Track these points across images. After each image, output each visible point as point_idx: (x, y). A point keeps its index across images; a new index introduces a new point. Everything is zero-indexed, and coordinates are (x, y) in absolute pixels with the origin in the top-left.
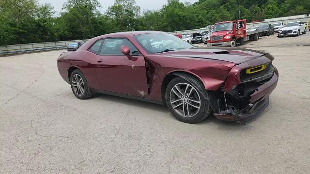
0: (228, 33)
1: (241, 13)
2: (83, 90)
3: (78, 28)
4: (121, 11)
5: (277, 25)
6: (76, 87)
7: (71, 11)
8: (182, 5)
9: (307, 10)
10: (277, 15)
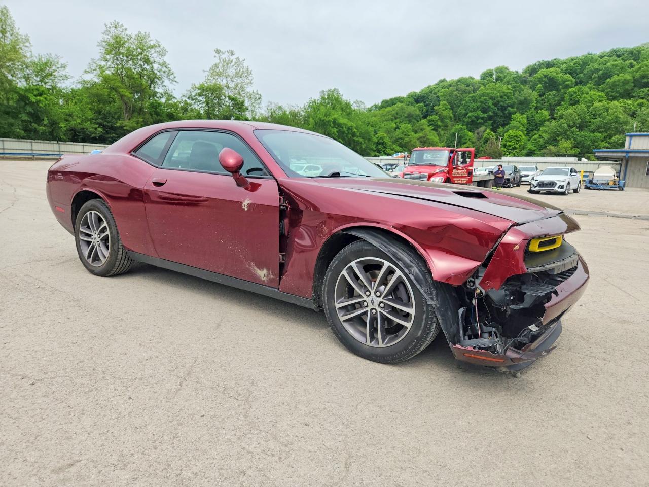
0: (437, 171)
1: (460, 138)
2: (107, 253)
3: (119, 118)
4: (219, 98)
5: (526, 170)
6: (89, 243)
7: (106, 80)
8: (348, 105)
9: (578, 151)
10: (525, 152)
